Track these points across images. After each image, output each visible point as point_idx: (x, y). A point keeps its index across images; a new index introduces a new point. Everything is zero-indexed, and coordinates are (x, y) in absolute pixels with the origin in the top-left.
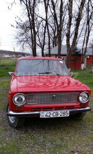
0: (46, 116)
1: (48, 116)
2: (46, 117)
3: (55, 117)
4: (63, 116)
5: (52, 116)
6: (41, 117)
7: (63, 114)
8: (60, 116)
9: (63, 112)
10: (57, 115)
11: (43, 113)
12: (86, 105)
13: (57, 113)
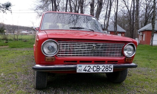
0: (84, 70)
1: (87, 70)
2: (85, 72)
3: (96, 72)
4: (105, 72)
5: (92, 71)
6: (78, 72)
7: (105, 68)
8: (102, 71)
9: (105, 66)
10: (98, 70)
11: (81, 66)
12: (131, 59)
13: (98, 67)
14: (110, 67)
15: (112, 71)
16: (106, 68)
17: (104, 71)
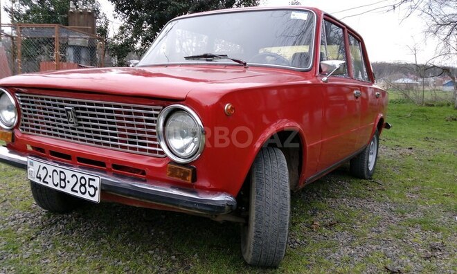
0: (37, 177)
1: (42, 179)
3: (59, 188)
4: (79, 195)
5: (51, 184)
8: (72, 190)
10: (63, 184)
11: (33, 164)
13: (63, 176)
14: (92, 183)
15: (96, 199)
16: (82, 185)
17: (77, 192)
